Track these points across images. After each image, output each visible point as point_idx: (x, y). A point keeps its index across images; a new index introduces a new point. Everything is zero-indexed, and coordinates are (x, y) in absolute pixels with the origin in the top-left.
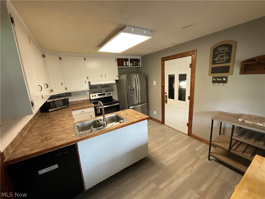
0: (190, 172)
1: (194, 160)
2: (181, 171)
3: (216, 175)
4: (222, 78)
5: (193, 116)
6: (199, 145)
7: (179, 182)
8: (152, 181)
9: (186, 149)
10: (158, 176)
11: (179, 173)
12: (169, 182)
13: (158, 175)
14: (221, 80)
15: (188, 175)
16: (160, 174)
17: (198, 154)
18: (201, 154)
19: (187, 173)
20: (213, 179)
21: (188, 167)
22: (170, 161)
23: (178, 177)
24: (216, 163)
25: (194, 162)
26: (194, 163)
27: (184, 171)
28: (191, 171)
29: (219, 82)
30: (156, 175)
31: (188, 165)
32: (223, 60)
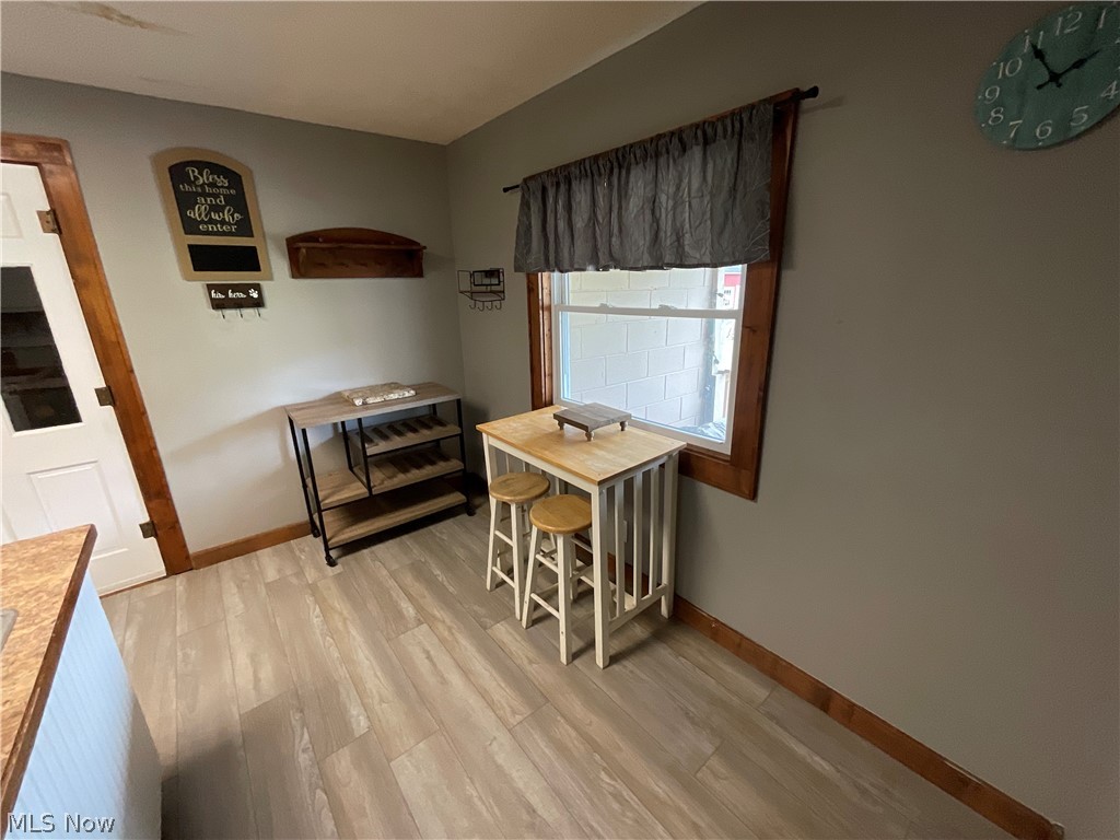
0: (348, 622)
1: (310, 600)
2: (331, 645)
3: (385, 572)
4: (245, 288)
5: (163, 473)
6: (256, 565)
7: (367, 662)
8: (319, 762)
9: (242, 606)
10: (306, 736)
11: (336, 655)
12: (353, 693)
13: (303, 734)
14: (242, 296)
15: (354, 632)
16: (304, 724)
17: (294, 581)
18: (300, 573)
19: (349, 632)
20: (392, 583)
21: (326, 621)
22: (262, 675)
23: (347, 659)
24: (349, 557)
25: (316, 602)
26: (321, 601)
27: (335, 637)
28: (345, 620)
29: (238, 305)
30: (297, 741)
31: (316, 621)
32: (223, 222)
